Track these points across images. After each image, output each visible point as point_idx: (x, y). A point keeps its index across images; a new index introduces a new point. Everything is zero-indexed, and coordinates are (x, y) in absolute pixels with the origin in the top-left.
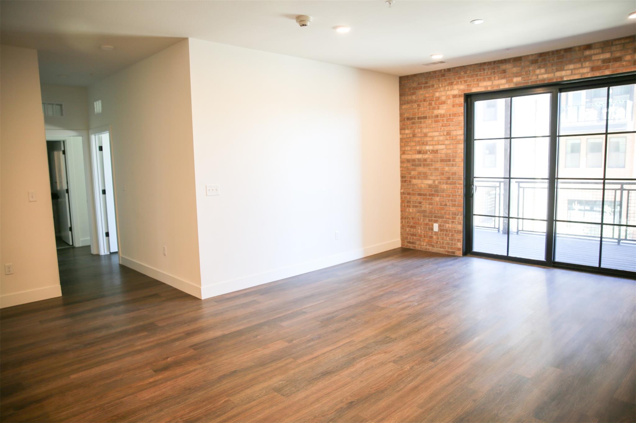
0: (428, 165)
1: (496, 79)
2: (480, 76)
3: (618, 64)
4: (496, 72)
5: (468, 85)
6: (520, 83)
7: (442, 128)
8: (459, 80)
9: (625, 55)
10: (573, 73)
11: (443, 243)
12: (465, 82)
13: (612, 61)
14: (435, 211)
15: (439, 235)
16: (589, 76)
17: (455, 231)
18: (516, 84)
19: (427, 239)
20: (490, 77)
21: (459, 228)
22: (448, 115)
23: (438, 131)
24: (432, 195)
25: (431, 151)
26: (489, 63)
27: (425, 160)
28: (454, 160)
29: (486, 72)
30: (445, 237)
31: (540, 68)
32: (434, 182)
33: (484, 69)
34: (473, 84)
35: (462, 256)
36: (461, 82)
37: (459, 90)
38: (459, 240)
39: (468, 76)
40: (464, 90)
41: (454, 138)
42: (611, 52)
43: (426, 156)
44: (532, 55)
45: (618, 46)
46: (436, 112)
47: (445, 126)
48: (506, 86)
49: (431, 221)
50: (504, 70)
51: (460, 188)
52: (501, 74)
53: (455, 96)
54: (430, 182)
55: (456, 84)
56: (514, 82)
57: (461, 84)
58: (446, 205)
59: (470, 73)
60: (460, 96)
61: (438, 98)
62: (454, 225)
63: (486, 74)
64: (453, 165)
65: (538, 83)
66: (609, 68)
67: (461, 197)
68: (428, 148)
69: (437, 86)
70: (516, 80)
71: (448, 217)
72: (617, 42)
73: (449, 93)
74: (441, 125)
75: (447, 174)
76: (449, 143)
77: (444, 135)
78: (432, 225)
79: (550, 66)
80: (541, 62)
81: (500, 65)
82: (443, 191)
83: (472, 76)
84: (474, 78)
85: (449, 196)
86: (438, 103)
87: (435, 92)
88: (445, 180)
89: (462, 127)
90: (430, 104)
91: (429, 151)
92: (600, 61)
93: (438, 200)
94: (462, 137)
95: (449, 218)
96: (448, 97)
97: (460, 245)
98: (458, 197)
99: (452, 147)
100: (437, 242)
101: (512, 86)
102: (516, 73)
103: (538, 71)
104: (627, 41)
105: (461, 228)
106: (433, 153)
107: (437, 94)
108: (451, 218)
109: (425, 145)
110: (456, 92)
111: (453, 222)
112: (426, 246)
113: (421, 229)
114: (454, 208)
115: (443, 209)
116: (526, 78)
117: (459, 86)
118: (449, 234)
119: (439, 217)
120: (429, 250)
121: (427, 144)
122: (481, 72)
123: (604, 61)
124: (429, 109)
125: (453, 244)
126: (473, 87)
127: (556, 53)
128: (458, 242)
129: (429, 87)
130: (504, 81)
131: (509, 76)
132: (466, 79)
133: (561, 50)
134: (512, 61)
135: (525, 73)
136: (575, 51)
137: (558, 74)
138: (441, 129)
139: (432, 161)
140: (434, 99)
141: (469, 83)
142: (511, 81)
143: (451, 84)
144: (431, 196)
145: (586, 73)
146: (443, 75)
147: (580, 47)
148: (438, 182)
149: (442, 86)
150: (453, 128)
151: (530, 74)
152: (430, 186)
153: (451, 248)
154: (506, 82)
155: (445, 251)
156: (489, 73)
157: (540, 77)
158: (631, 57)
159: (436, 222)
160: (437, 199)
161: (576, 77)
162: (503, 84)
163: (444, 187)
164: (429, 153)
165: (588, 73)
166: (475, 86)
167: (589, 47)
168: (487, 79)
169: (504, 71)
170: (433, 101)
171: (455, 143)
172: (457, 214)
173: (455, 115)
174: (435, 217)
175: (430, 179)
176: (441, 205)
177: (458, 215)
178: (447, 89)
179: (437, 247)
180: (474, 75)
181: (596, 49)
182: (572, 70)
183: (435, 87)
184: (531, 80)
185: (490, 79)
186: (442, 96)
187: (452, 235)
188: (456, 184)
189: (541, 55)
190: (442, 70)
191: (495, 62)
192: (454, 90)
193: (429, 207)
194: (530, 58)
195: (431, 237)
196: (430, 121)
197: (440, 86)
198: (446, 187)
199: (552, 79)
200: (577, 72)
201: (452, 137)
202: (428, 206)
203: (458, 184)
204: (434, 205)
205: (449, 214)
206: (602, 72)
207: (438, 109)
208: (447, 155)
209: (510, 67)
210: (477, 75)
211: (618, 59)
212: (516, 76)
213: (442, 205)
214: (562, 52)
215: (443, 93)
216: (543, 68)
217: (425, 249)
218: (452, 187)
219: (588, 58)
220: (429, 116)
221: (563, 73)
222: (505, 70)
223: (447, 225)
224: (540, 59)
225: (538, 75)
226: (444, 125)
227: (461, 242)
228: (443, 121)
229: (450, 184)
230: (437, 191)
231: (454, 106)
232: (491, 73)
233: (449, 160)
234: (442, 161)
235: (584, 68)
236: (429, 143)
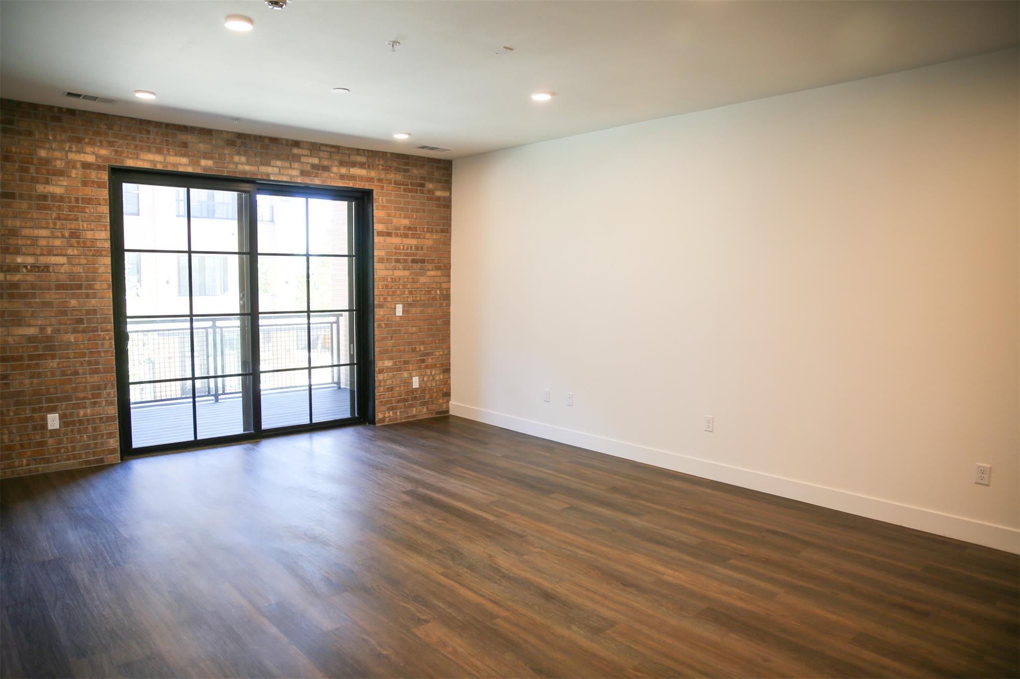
0: (25, 296)
1: (171, 153)
2: (140, 141)
3: (326, 174)
4: (170, 141)
5: (116, 151)
6: (210, 169)
7: (59, 223)
8: (97, 139)
9: (333, 166)
10: (281, 173)
11: (74, 448)
12: (111, 144)
13: (320, 169)
14: (48, 389)
15: (62, 435)
16: (299, 181)
17: (101, 419)
18: (205, 169)
19: (29, 451)
20: (160, 148)
21: (109, 412)
22: (73, 200)
23: (46, 228)
24: (40, 357)
25: (29, 267)
26: (158, 124)
27: (14, 285)
28: (90, 287)
29: (152, 136)
30: (78, 436)
31: (239, 154)
32: (42, 329)
33: (148, 132)
34: (128, 151)
35: (120, 461)
36: (101, 142)
37: (98, 156)
38: (110, 435)
39: (116, 136)
40: (106, 159)
41: (89, 244)
42: (320, 158)
43: (17, 277)
44: (227, 132)
45: (326, 153)
46: (41, 188)
47: (66, 220)
48: (190, 170)
49: (40, 411)
50: (184, 143)
51: (107, 338)
52: (180, 147)
53: (86, 166)
54: (31, 331)
55: (89, 143)
56: (202, 166)
57: (100, 146)
58: (76, 373)
59: (120, 130)
60: (99, 168)
61: (46, 162)
62: (97, 409)
63: (152, 141)
64: (87, 296)
65: (238, 175)
66: (318, 177)
67: (109, 354)
68: (19, 260)
69: (43, 136)
70: (203, 162)
71: (81, 395)
72: (325, 148)
73: (71, 156)
74: (54, 215)
75: (76, 313)
76: (76, 252)
77: (63, 236)
78: (45, 419)
79: (253, 154)
80: (240, 146)
81: (178, 132)
82: (68, 346)
83: (124, 137)
84: (128, 142)
85: (83, 355)
86: (44, 172)
87: (37, 147)
88: (70, 324)
89: (105, 226)
90: (24, 170)
91: (26, 267)
92: (309, 165)
93: (55, 365)
94: (107, 245)
95: (84, 398)
96: (72, 164)
97: (114, 443)
98: (103, 355)
99: (83, 261)
100: (58, 451)
101: (199, 171)
102: (204, 153)
103: (236, 159)
104: (333, 150)
105: (113, 412)
106: (35, 272)
107: (43, 153)
108: (90, 396)
109: (11, 253)
110: (90, 159)
111: (95, 403)
112: (28, 465)
113: (10, 433)
114: (95, 376)
115: (70, 381)
116: (219, 164)
117: (96, 149)
118: (87, 428)
119: (59, 400)
120: (38, 471)
121: (17, 252)
122: (143, 135)
123: (314, 166)
124: (22, 179)
125: (99, 445)
126: (128, 157)
127: (259, 139)
128: (109, 438)
129: (19, 133)
130: (184, 160)
131: (193, 154)
132: (112, 140)
133: (265, 137)
134: (196, 132)
135: (218, 156)
136: (282, 144)
137: (264, 169)
138: (55, 224)
139: (33, 286)
140: (35, 161)
141: (118, 147)
142: (197, 164)
143: (79, 140)
144: (35, 360)
145: (296, 176)
146: (57, 119)
147: (287, 140)
148: (52, 331)
149: (55, 139)
150: (85, 226)
151: (225, 159)
152: (31, 339)
153: (94, 454)
154: (188, 163)
155: (80, 464)
156: (158, 141)
157: (240, 167)
158: (338, 170)
159: (52, 410)
160: (53, 364)
161: (285, 179)
162: (183, 165)
163: (69, 338)
164: (24, 270)
165: (298, 176)
166: (131, 156)
167: (297, 144)
168: (154, 149)
169: (185, 145)
170: (32, 164)
171: (91, 254)
172: (103, 386)
173: (88, 201)
174: (50, 400)
175: (30, 326)
176: (63, 374)
177: (105, 389)
178: (67, 149)
179: (58, 461)
180: (128, 136)
181: (305, 149)
182: (280, 168)
183: (37, 136)
184: (228, 168)
185: (159, 151)
186: (56, 159)
187: (95, 429)
188: (97, 331)
189: (240, 136)
190: (54, 107)
191: (167, 125)
192: (85, 153)
193: (31, 383)
194: (225, 136)
195: (42, 444)
196: (25, 205)
197: (51, 138)
198: (75, 338)
199: (256, 174)
200: (285, 172)
201: (84, 242)
202: (27, 381)
203: (101, 332)
204: (46, 376)
205: (85, 389)
206: (312, 179)
207: (47, 182)
208: (72, 276)
209: (194, 140)
210: (134, 138)
211: (326, 169)
212: (205, 158)
213: (67, 375)
214: (267, 141)
215: (58, 154)
216: (244, 155)
217: (25, 473)
218: (90, 338)
219: (296, 158)
220: (20, 194)
221: (270, 170)
222: (186, 143)
223: (82, 412)
224: (239, 142)
225: (237, 164)
226: (62, 218)
227: (115, 437)
228: (60, 208)
229: (84, 331)
230: (51, 348)
231: (85, 184)
232: (162, 142)
233: (80, 287)
234: (60, 287)
235: (293, 169)
236: (24, 249)
